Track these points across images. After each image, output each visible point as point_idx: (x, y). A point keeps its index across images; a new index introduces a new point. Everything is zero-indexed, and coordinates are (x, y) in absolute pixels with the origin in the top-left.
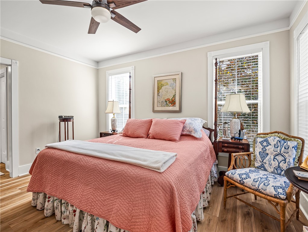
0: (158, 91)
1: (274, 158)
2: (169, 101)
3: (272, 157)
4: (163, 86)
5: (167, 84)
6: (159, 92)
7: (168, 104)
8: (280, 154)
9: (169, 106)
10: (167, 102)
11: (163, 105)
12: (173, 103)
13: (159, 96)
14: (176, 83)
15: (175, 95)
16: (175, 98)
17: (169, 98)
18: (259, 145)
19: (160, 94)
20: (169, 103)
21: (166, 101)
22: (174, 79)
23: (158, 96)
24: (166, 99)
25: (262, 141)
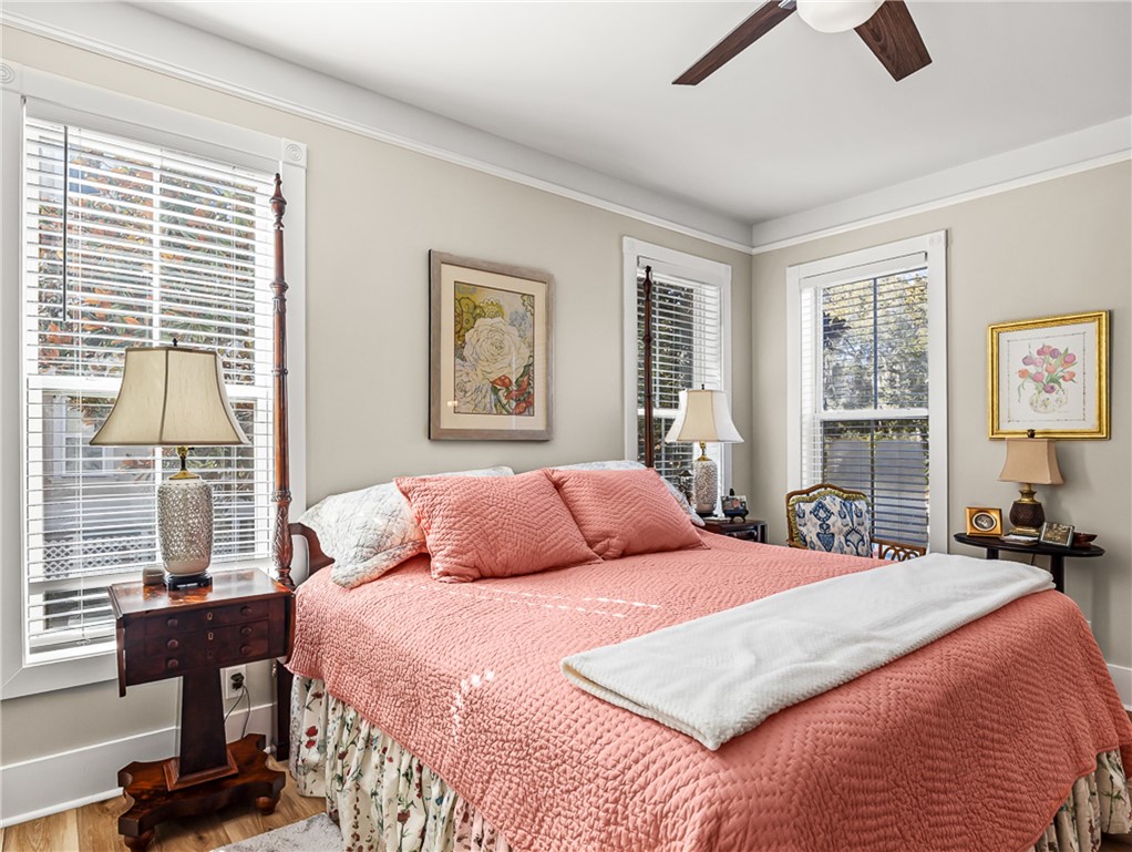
0: (459, 334)
1: (847, 541)
2: (507, 388)
3: (843, 539)
4: (480, 316)
5: (499, 313)
6: (464, 341)
7: (504, 401)
8: (853, 530)
9: (509, 414)
10: (500, 393)
11: (481, 405)
12: (522, 398)
13: (463, 359)
14: (533, 315)
15: (532, 364)
16: (531, 379)
17: (506, 377)
18: (811, 519)
19: (467, 352)
20: (506, 398)
21: (495, 391)
22: (525, 298)
23: (459, 361)
24: (494, 377)
25: (815, 510)
